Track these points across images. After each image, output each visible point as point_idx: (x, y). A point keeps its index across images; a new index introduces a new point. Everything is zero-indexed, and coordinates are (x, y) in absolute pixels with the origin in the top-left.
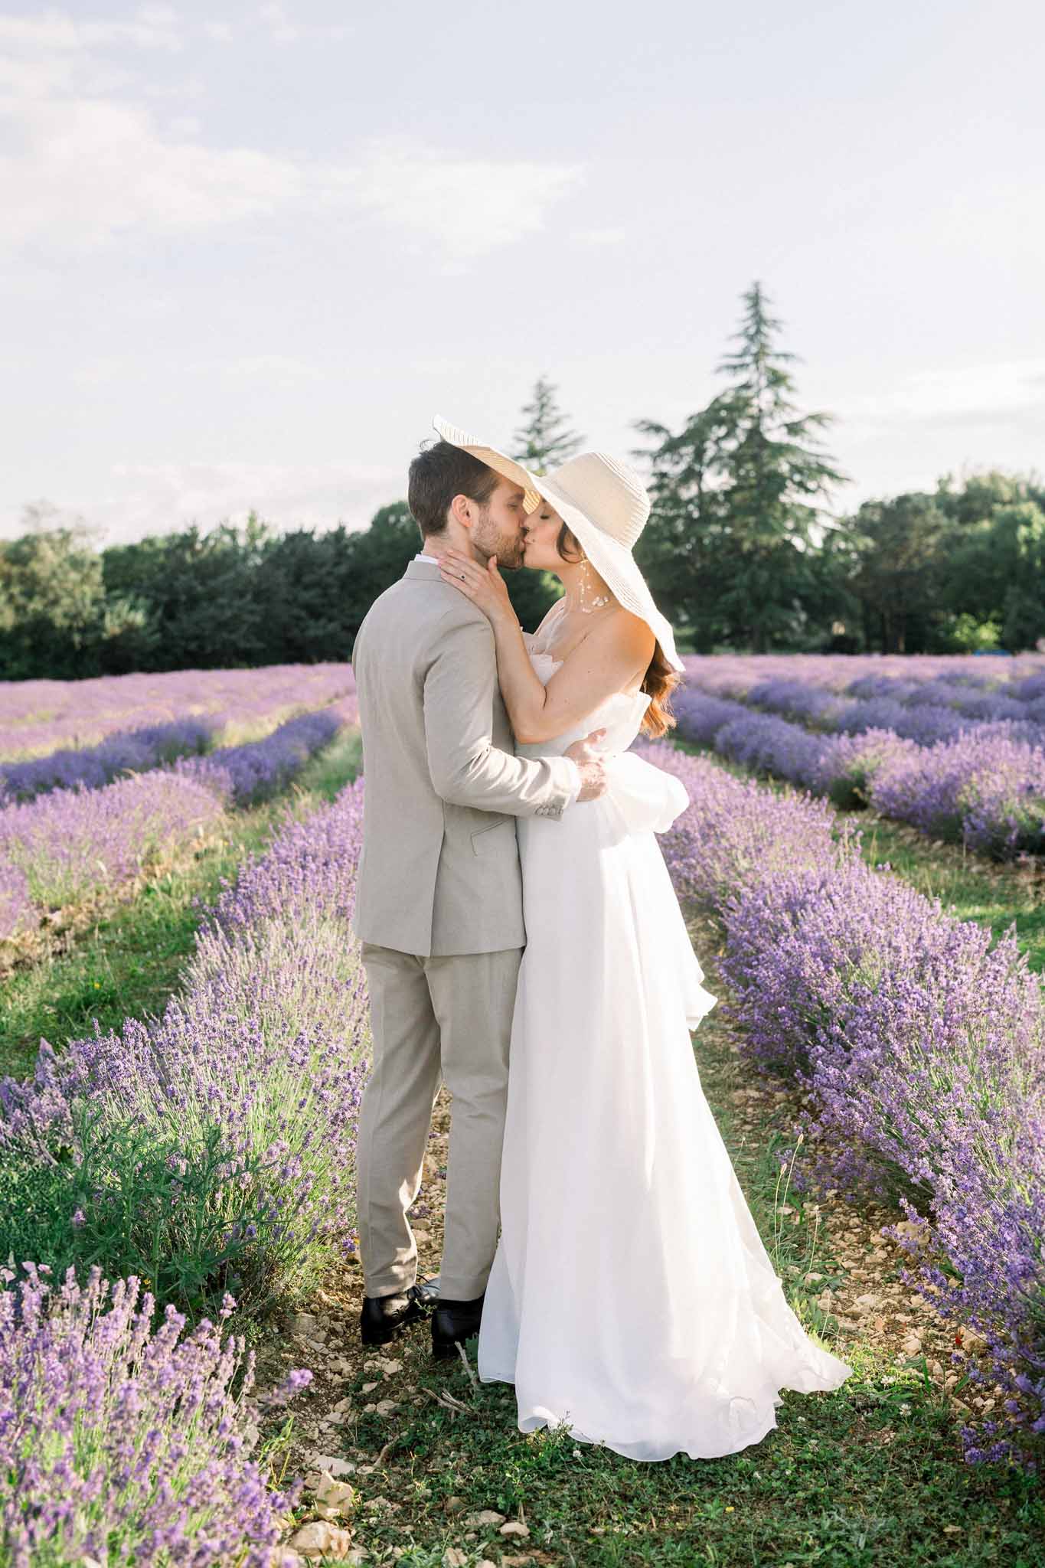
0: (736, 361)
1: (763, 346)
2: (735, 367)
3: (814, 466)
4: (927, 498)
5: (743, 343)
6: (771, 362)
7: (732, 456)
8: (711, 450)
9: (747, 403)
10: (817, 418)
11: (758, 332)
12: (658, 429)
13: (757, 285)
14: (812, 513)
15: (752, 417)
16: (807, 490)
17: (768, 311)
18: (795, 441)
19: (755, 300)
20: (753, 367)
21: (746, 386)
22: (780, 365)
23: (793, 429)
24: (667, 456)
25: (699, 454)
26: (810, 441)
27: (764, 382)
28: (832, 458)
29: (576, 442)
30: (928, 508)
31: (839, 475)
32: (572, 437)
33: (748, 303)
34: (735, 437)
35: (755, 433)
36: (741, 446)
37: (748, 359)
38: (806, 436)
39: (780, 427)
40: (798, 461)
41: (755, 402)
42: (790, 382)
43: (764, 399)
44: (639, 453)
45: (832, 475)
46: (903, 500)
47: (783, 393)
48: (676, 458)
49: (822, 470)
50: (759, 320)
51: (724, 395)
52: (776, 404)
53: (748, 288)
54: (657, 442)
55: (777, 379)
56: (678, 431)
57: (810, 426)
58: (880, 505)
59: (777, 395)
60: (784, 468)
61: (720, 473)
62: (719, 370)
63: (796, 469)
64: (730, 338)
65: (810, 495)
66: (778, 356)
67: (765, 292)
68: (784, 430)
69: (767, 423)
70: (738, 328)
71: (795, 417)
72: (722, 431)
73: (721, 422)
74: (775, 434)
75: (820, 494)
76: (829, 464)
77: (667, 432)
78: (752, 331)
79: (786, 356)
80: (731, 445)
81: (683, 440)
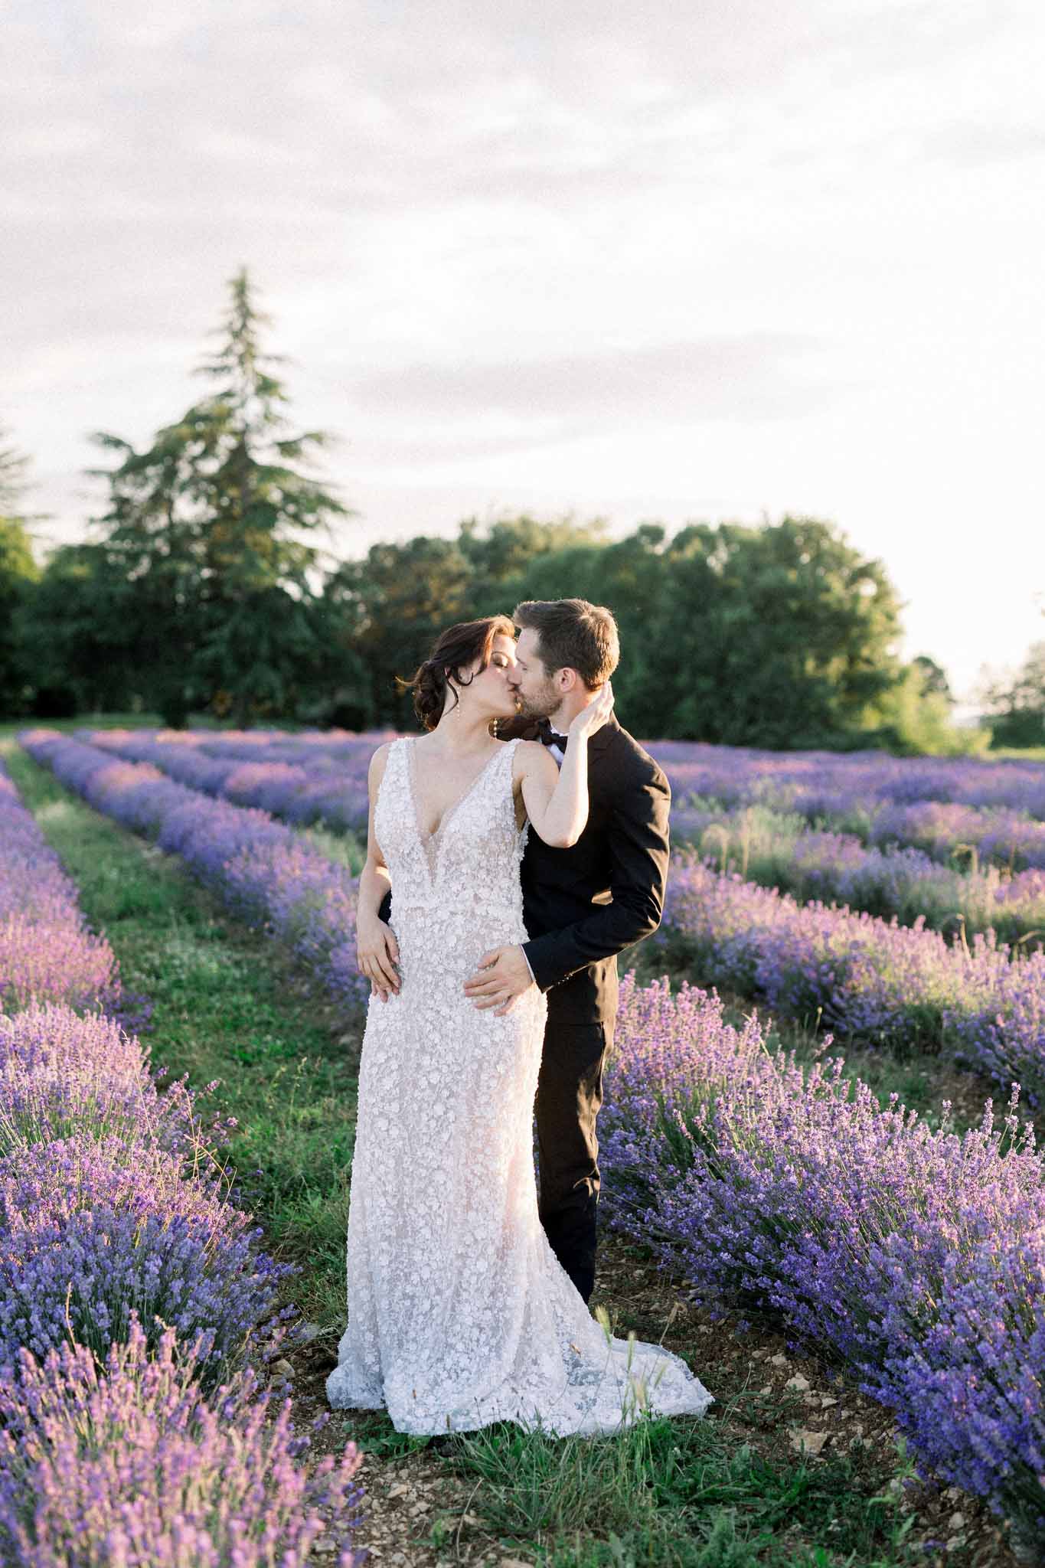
0: (217, 363)
1: (250, 345)
2: (215, 370)
3: (312, 496)
4: (448, 544)
5: (224, 340)
6: (260, 365)
7: (212, 480)
8: (185, 472)
9: (229, 414)
10: (317, 438)
11: (244, 326)
12: (118, 443)
13: (244, 270)
14: (311, 554)
15: (234, 433)
16: (305, 525)
17: (255, 301)
18: (288, 464)
19: (241, 289)
20: (238, 371)
21: (228, 394)
22: (271, 371)
23: (288, 448)
24: (130, 478)
25: (170, 475)
26: (310, 465)
27: (251, 389)
28: (335, 486)
29: (22, 462)
30: (450, 552)
31: (343, 506)
32: (16, 456)
33: (231, 291)
34: (215, 456)
35: (240, 454)
36: (223, 468)
37: (232, 360)
38: (303, 459)
39: (270, 446)
40: (292, 486)
41: (239, 413)
42: (283, 392)
43: (253, 409)
44: (95, 473)
45: (335, 507)
46: (420, 543)
47: (276, 406)
48: (140, 479)
49: (323, 501)
50: (245, 312)
51: (202, 404)
52: (266, 417)
53: (234, 274)
54: (116, 460)
55: (266, 387)
56: (143, 448)
57: (308, 447)
58: (392, 549)
59: (267, 407)
60: (275, 496)
61: (196, 498)
62: (197, 371)
63: (288, 498)
64: (211, 333)
65: (307, 531)
66: (268, 358)
67: (253, 280)
68: (277, 449)
69: (254, 440)
70: (222, 321)
71: (290, 435)
72: (197, 448)
73: (197, 437)
74: (264, 456)
75: (320, 530)
76: (332, 494)
77: (129, 447)
78: (238, 325)
79: (279, 359)
80: (210, 467)
81: (150, 459)
